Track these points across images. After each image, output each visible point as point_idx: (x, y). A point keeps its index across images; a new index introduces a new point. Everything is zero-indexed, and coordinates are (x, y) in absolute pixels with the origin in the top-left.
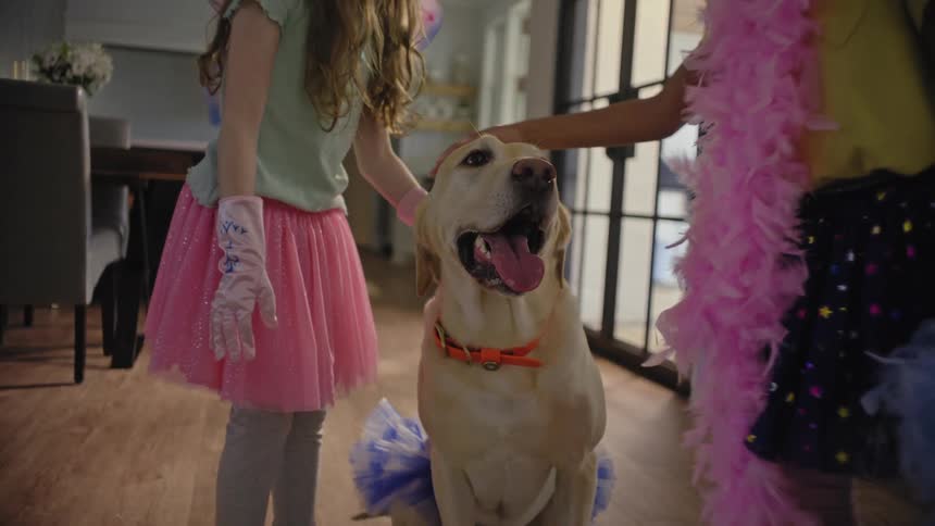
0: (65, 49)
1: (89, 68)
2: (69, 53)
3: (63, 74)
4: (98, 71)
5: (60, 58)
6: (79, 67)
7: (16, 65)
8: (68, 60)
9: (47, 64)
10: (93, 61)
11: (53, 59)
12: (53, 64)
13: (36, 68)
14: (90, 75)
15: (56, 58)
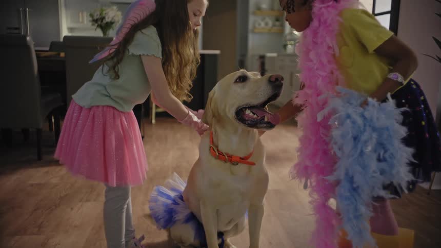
0: (102, 11)
1: (113, 18)
2: (104, 12)
3: (102, 21)
4: (116, 19)
5: (100, 14)
6: (108, 18)
7: (80, 15)
8: (104, 15)
9: (95, 18)
10: (113, 15)
11: (97, 15)
12: (98, 17)
13: (91, 19)
14: (113, 21)
15: (99, 14)
